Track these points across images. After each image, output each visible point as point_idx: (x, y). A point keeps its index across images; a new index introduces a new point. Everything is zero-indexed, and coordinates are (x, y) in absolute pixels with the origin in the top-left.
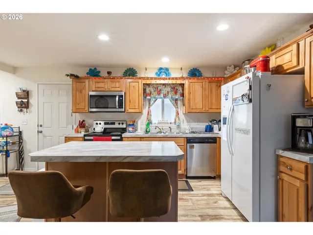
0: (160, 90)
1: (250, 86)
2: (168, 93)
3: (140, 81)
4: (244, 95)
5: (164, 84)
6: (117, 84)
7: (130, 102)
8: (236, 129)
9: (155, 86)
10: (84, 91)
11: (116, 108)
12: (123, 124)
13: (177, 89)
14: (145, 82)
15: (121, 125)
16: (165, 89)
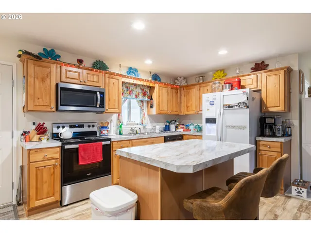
0: (132, 91)
1: (248, 98)
2: (139, 94)
3: (119, 78)
4: (241, 103)
5: (135, 85)
6: (95, 77)
7: (109, 100)
8: (227, 127)
9: (127, 85)
10: (48, 80)
11: (96, 107)
12: (93, 126)
13: (146, 92)
14: (123, 81)
15: (91, 127)
16: (136, 90)
